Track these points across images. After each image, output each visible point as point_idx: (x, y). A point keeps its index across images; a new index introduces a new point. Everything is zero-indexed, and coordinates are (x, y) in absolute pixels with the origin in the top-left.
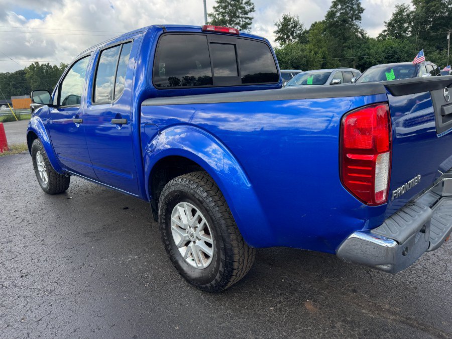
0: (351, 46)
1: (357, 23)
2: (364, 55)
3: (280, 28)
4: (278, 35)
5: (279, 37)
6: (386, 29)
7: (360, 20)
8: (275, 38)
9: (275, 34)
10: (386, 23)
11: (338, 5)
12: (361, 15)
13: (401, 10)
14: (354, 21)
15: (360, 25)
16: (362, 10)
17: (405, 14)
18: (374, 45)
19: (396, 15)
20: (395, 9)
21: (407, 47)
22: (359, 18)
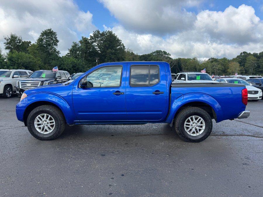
0: (53, 58)
1: (55, 47)
2: (61, 64)
3: (8, 41)
4: (8, 45)
5: (8, 47)
6: (69, 52)
7: (57, 46)
8: (5, 47)
9: (5, 45)
10: (69, 49)
11: (44, 35)
12: (58, 43)
13: (76, 45)
14: (54, 46)
15: (56, 48)
16: (58, 41)
17: (77, 47)
18: (65, 60)
19: (73, 47)
20: (73, 44)
21: (81, 63)
22: (56, 45)
